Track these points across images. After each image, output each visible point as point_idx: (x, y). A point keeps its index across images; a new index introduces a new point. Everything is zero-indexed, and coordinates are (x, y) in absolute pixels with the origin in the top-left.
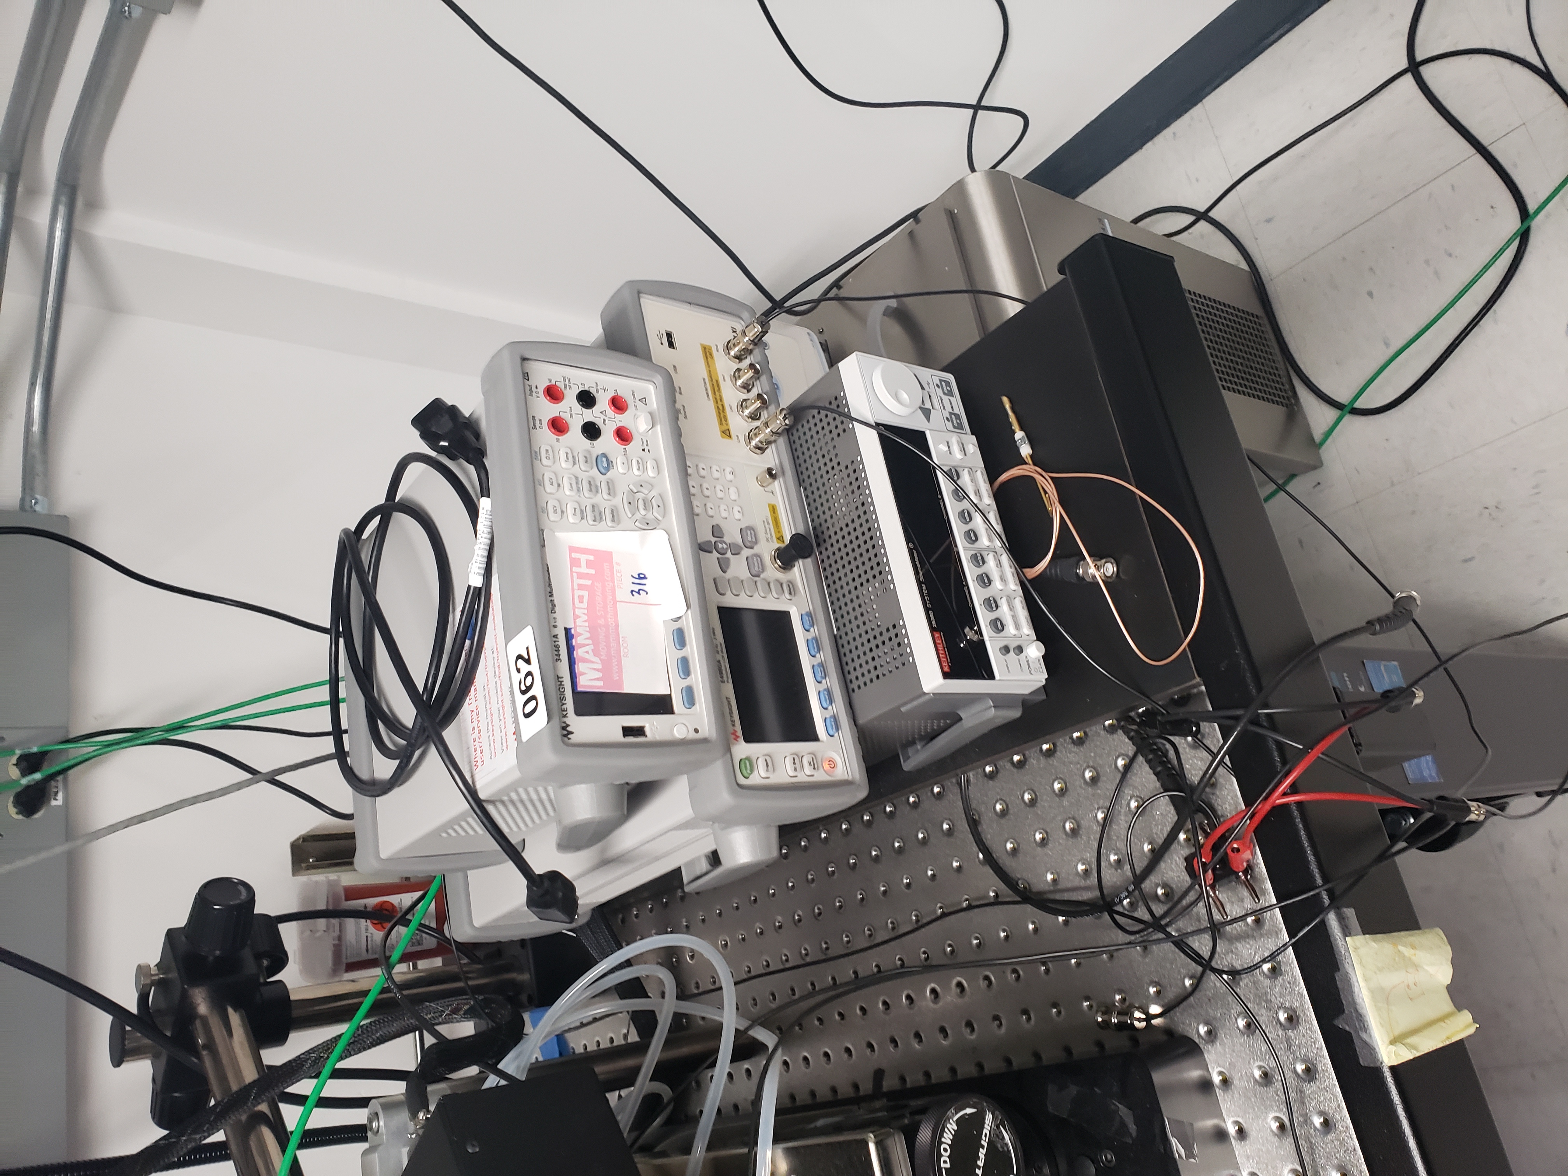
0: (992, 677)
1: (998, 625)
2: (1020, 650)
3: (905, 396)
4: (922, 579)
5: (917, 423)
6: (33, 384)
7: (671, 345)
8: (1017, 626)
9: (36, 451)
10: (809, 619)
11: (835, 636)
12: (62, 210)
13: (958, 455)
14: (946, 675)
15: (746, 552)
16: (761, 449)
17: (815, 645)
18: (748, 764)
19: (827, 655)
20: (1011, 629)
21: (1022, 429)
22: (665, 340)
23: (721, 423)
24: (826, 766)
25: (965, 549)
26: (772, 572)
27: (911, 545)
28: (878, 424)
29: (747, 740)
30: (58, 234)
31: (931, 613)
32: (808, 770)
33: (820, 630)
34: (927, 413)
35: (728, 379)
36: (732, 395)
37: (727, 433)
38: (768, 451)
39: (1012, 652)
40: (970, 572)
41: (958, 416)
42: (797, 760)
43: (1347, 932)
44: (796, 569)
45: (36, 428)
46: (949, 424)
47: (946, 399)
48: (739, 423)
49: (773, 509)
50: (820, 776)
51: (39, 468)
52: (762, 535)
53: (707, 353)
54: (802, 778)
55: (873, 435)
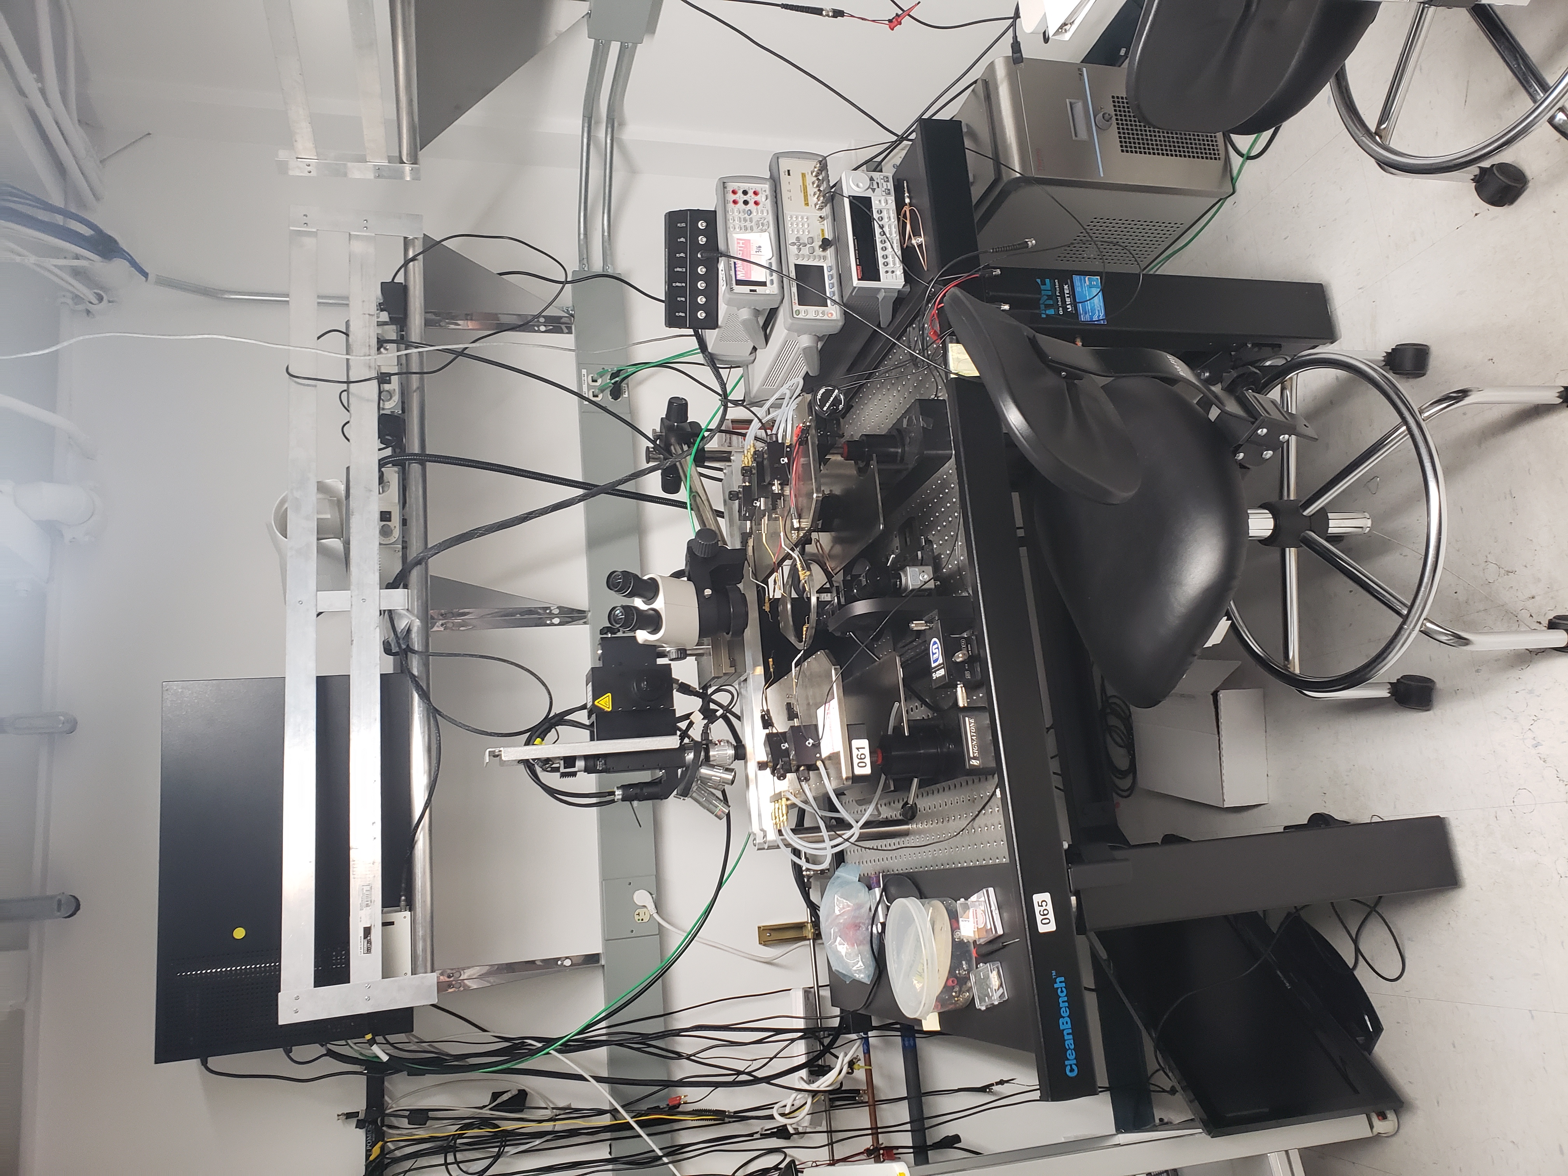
0: (878, 279)
1: (886, 264)
2: (893, 272)
3: (861, 185)
4: (857, 249)
5: (868, 194)
6: (603, 213)
7: (789, 174)
8: (894, 264)
9: (606, 244)
10: (830, 268)
11: (840, 275)
12: (609, 130)
13: (883, 204)
14: (859, 280)
15: (808, 246)
16: (821, 209)
17: (832, 277)
18: (798, 312)
19: (835, 281)
20: (891, 265)
21: (908, 193)
22: (787, 173)
23: (805, 201)
24: (830, 315)
25: (879, 238)
26: (819, 252)
27: (855, 238)
28: (849, 196)
29: (799, 305)
30: (609, 141)
31: (858, 260)
32: (821, 315)
33: (834, 272)
34: (874, 190)
35: (811, 184)
36: (812, 189)
37: (807, 204)
38: (824, 210)
39: (890, 273)
40: (879, 246)
41: (889, 190)
42: (817, 312)
43: (951, 342)
44: (828, 251)
45: (606, 234)
46: (884, 194)
47: (885, 184)
48: (813, 200)
49: (823, 230)
50: (826, 317)
51: (608, 252)
52: (816, 239)
53: (803, 175)
54: (818, 317)
55: (848, 200)
